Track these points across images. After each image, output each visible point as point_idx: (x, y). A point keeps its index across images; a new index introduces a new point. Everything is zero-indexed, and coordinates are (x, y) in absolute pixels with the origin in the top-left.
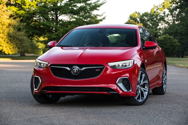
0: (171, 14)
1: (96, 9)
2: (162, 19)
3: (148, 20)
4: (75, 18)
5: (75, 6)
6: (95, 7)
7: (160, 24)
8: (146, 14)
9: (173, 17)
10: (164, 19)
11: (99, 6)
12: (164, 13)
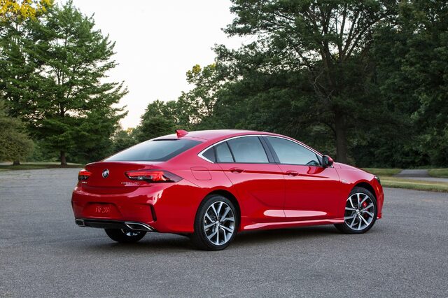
0: (207, 105)
1: (115, 102)
2: (194, 111)
3: (174, 113)
4: (87, 113)
5: (87, 98)
6: (115, 99)
7: (191, 118)
8: (171, 104)
9: (208, 109)
10: (196, 110)
11: (119, 98)
12: (197, 103)
